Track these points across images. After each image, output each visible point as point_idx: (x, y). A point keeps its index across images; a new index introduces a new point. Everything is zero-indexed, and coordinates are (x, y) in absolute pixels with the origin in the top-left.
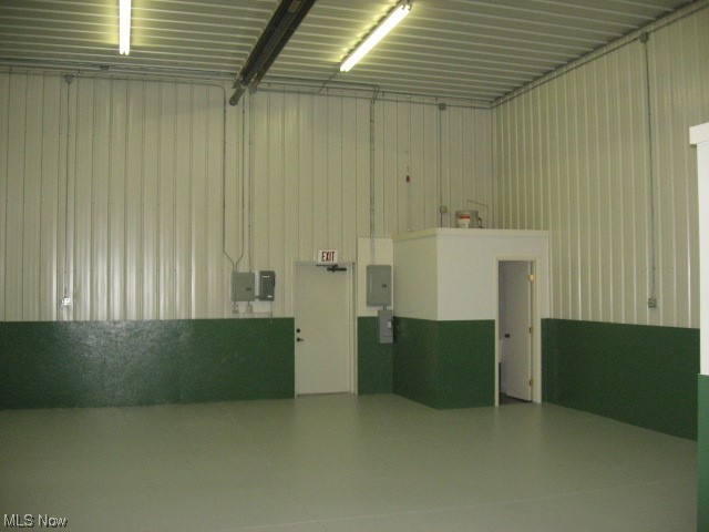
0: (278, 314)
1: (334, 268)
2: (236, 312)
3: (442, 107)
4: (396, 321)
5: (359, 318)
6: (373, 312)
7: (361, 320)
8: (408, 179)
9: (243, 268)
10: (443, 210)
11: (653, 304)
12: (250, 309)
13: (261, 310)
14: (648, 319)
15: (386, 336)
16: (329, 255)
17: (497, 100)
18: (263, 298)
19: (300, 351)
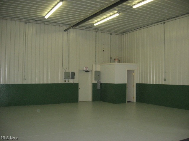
0: (75, 82)
1: (87, 71)
2: (65, 81)
3: (111, 34)
4: (101, 84)
5: (93, 83)
6: (96, 82)
7: (93, 84)
8: (104, 51)
9: (67, 71)
10: (111, 58)
11: (165, 80)
12: (69, 81)
13: (71, 81)
14: (164, 83)
15: (99, 87)
16: (86, 68)
17: (123, 33)
18: (71, 78)
19: (80, 91)
